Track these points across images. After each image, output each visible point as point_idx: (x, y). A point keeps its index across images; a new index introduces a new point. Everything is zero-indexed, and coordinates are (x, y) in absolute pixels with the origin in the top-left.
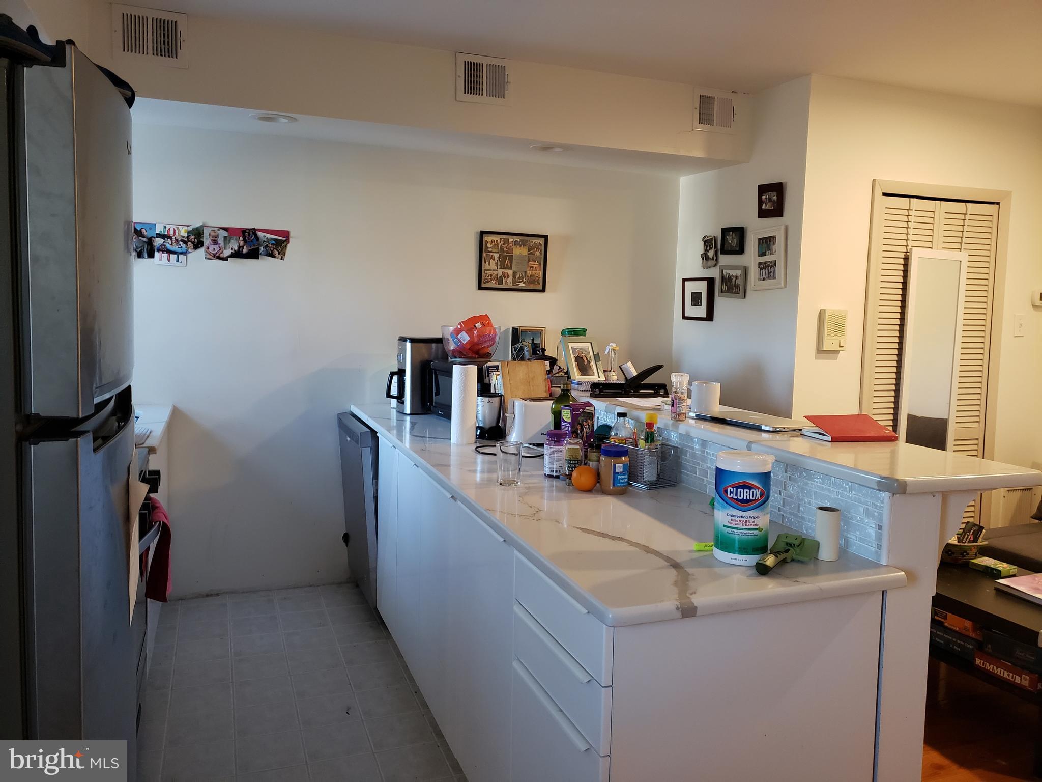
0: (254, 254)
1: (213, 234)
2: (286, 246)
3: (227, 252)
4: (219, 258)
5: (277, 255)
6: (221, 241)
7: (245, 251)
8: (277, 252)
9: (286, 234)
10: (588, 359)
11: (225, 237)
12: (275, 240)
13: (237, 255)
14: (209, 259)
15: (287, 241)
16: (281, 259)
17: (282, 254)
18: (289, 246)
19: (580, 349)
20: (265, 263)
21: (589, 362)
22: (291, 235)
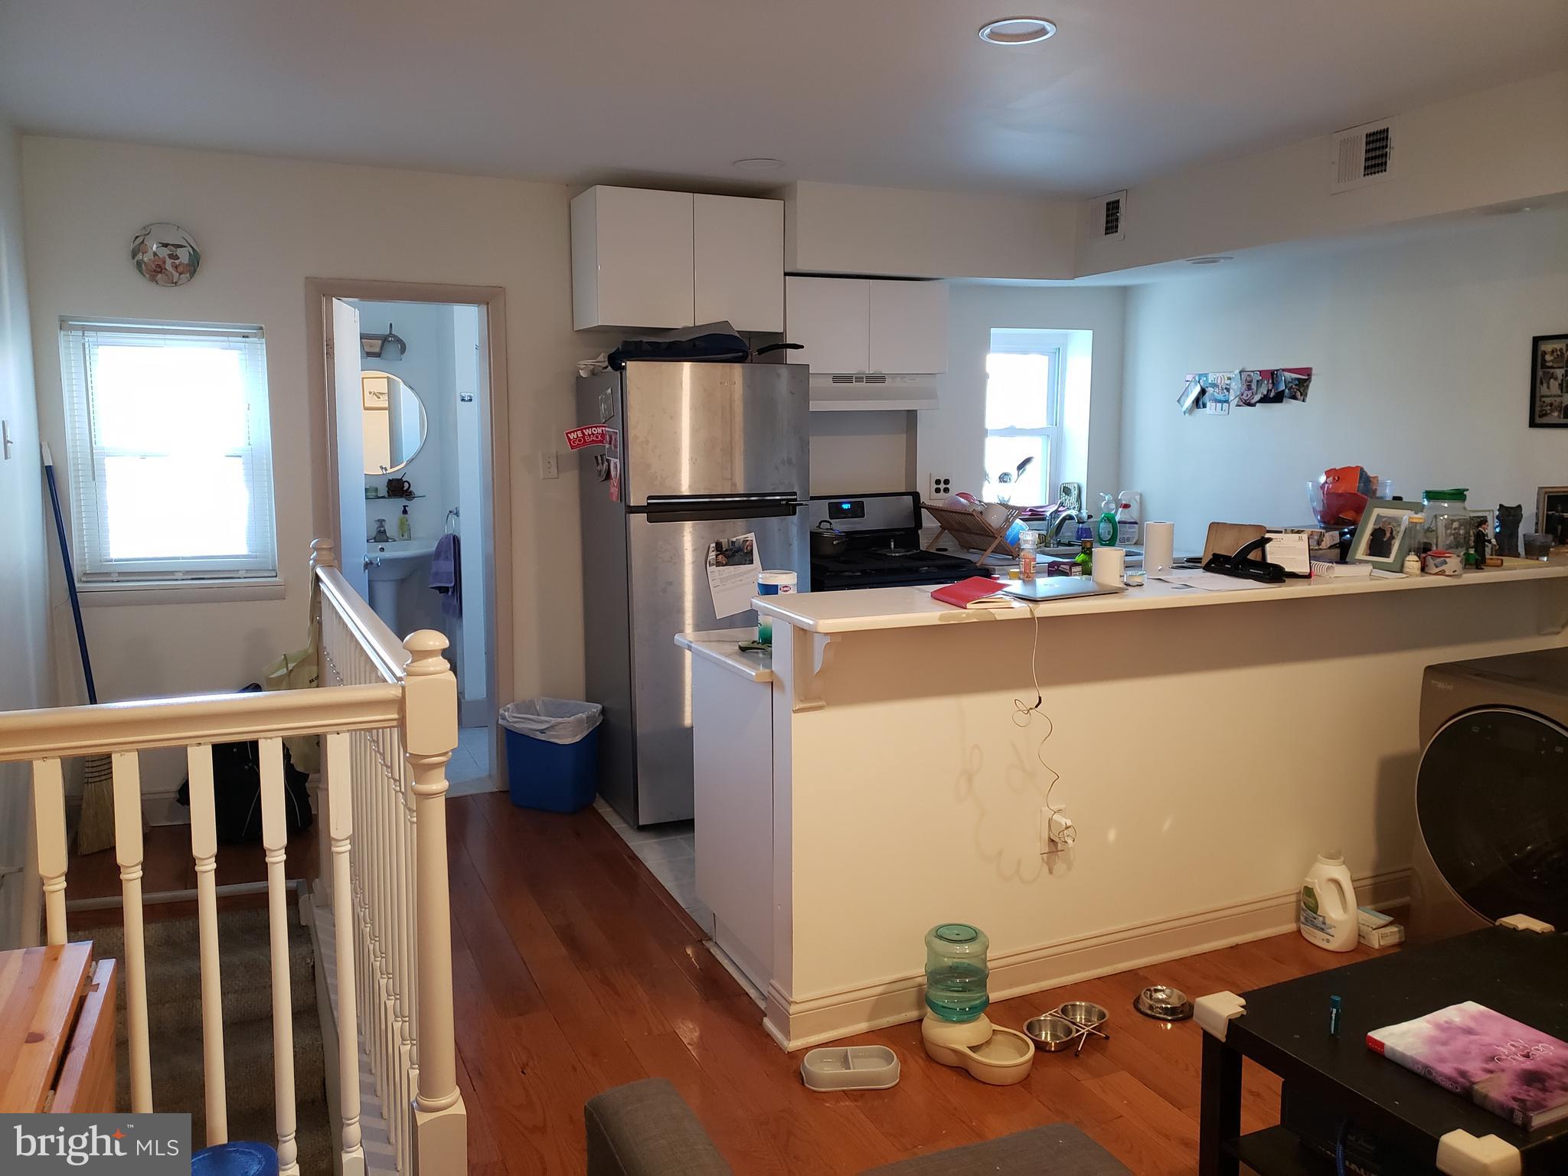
0: (1279, 398)
1: (1248, 379)
2: (1308, 386)
3: (1257, 397)
4: (1250, 404)
5: (1299, 397)
6: (1254, 386)
7: (1272, 395)
8: (1299, 394)
9: (1308, 372)
10: (1394, 533)
11: (1258, 381)
12: (1298, 379)
13: (1265, 400)
14: (1240, 406)
15: (1309, 380)
16: (1303, 401)
17: (1304, 395)
18: (1311, 385)
19: (1389, 518)
20: (1289, 406)
21: (1392, 538)
22: (1314, 372)
